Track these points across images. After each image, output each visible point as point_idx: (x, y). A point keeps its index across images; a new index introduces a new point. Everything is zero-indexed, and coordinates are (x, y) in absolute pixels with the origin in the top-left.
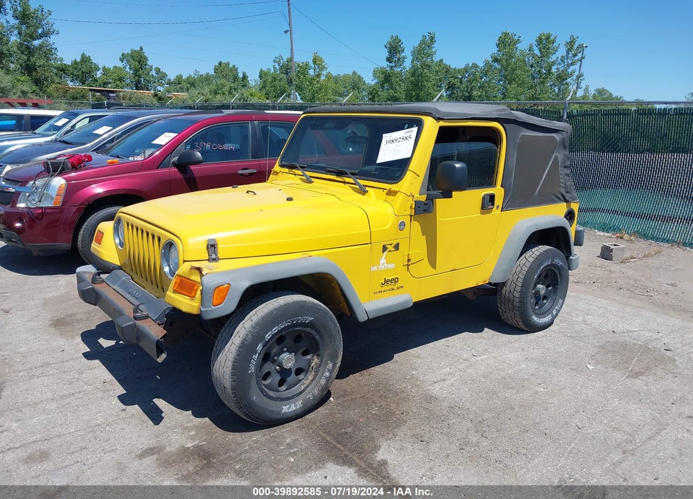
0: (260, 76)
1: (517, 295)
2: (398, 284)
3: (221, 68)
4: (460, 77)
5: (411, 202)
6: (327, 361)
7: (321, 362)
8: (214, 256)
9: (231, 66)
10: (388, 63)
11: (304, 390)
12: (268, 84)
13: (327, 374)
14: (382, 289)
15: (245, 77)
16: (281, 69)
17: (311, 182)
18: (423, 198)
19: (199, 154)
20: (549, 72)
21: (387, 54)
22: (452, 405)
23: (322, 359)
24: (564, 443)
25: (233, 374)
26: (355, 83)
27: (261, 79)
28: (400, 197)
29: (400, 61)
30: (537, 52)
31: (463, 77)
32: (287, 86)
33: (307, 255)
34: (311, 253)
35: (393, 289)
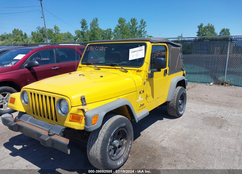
0: (32, 34)
1: (175, 105)
2: (144, 106)
3: (15, 31)
4: (105, 33)
5: (146, 74)
6: (129, 141)
7: (127, 142)
8: (84, 103)
9: (19, 30)
10: (82, 28)
11: (123, 154)
12: (35, 37)
13: (130, 146)
14: (140, 109)
15: (25, 35)
16: (40, 31)
17: (100, 69)
18: (150, 72)
19: (37, 62)
20: (136, 31)
21: (81, 25)
22: (173, 149)
23: (128, 140)
24: (218, 156)
25: (101, 153)
26: (69, 36)
27: (32, 35)
28: (143, 72)
29: (86, 27)
30: (131, 24)
31: (107, 33)
32: (43, 38)
33: (118, 98)
34: (120, 97)
35: (143, 108)
